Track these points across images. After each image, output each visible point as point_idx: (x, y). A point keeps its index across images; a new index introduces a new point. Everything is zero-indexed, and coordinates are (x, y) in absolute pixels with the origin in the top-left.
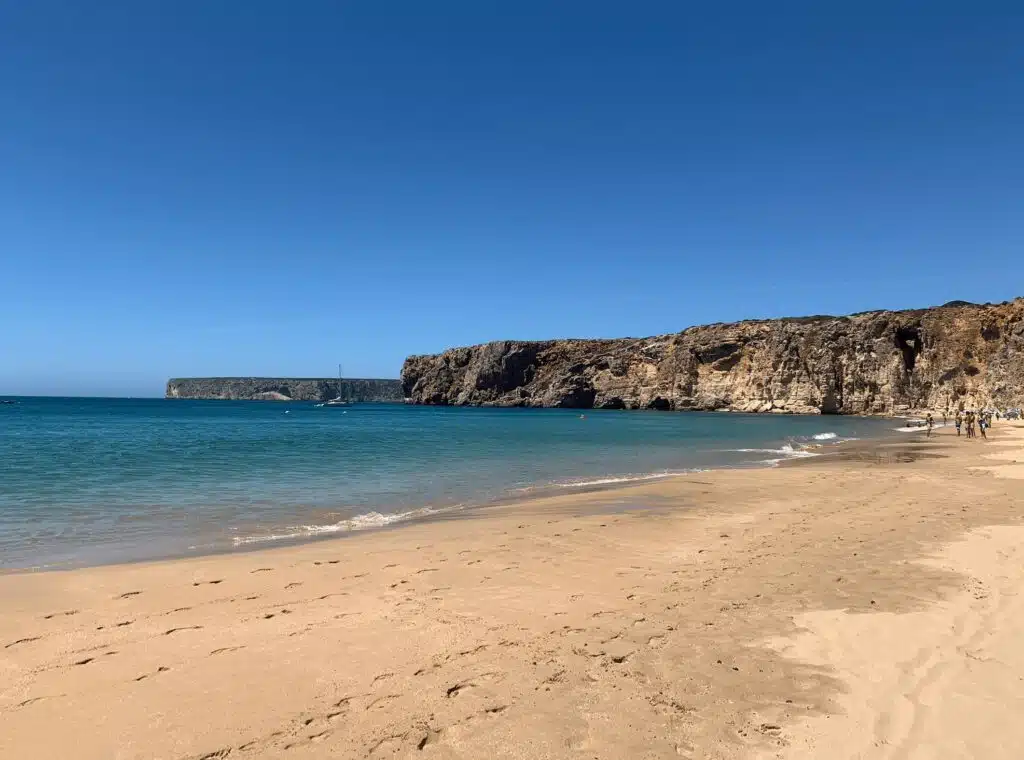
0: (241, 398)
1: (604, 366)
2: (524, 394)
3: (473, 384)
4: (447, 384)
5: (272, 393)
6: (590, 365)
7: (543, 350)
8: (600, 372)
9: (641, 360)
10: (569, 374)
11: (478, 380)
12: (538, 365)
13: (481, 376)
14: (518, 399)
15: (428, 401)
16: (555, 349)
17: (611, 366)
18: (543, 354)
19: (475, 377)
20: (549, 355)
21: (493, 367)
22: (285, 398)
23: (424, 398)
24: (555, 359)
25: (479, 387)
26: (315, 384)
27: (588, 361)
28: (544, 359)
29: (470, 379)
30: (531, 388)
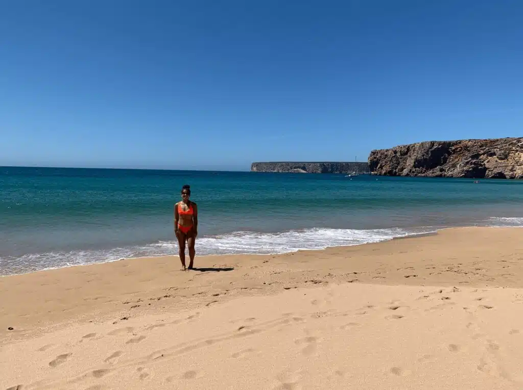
0: (284, 172)
1: (492, 155)
2: (442, 170)
3: (412, 165)
4: (396, 165)
5: (298, 169)
6: (484, 154)
7: (453, 146)
8: (490, 158)
9: (517, 151)
10: (470, 159)
11: (415, 163)
12: (450, 154)
13: (416, 160)
14: (438, 173)
15: (385, 174)
16: (461, 145)
17: (498, 154)
18: (453, 148)
19: (413, 161)
20: (457, 149)
21: (423, 156)
22: (304, 171)
23: (383, 172)
24: (460, 150)
25: (415, 166)
26: (318, 165)
27: (482, 152)
28: (454, 151)
29: (410, 162)
30: (446, 167)
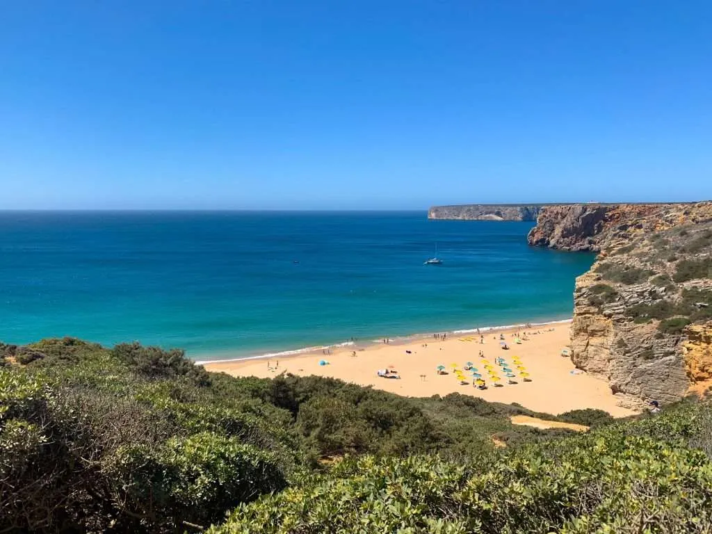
1: (640, 227)
2: (590, 242)
3: (560, 234)
4: (550, 232)
5: (491, 215)
6: (632, 226)
7: (610, 211)
8: (638, 230)
9: (663, 224)
10: (618, 231)
11: (562, 232)
12: (606, 220)
13: (565, 229)
14: (587, 246)
15: (537, 242)
16: (618, 211)
17: (644, 227)
18: (610, 214)
19: (561, 230)
20: (614, 215)
21: (573, 223)
22: (499, 218)
23: (535, 240)
24: (618, 217)
25: (563, 236)
27: (630, 223)
28: (611, 217)
29: (558, 231)
30: (597, 238)
